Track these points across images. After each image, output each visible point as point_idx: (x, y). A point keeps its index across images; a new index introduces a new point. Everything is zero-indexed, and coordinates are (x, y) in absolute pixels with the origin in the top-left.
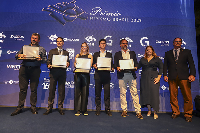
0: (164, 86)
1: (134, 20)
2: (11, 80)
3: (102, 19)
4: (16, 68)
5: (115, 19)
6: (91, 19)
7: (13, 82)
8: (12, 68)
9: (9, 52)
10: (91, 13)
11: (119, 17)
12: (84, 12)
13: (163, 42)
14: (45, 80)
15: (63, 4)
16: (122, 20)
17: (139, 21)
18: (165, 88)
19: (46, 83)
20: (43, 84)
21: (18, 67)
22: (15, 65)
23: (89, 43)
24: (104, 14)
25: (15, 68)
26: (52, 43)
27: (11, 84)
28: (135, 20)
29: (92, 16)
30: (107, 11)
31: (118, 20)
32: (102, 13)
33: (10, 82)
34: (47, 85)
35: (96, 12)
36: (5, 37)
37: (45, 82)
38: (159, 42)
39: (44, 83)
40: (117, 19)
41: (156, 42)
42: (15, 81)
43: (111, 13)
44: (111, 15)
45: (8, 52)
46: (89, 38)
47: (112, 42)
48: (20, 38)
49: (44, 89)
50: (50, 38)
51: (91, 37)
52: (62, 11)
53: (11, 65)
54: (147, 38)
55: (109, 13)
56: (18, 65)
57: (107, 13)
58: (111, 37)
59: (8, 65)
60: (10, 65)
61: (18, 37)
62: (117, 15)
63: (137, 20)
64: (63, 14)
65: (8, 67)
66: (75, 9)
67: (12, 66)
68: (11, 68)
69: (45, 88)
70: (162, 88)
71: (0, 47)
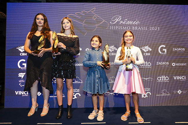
0: (180, 90)
1: (152, 29)
2: (39, 92)
6: (112, 29)
11: (138, 26)
12: (104, 21)
13: (180, 49)
15: (82, 13)
16: (141, 28)
18: (181, 92)
23: (111, 52)
27: (39, 95)
29: (112, 25)
35: (116, 20)
38: (176, 49)
40: (136, 28)
46: (111, 48)
51: (113, 47)
52: (82, 21)
54: (164, 46)
57: (127, 21)
62: (136, 23)
63: (155, 28)
66: (95, 17)
70: (178, 92)
71: (24, 60)
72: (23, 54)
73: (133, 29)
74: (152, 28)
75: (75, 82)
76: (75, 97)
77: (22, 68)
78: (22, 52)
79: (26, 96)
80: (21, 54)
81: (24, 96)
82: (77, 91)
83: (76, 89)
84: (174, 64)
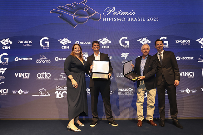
2: (21, 90)
3: (117, 19)
4: (25, 77)
5: (130, 19)
6: (104, 20)
7: (22, 92)
8: (21, 76)
9: (17, 59)
10: (104, 14)
11: (134, 17)
12: (96, 12)
13: (184, 41)
14: (58, 88)
15: (72, 5)
16: (137, 19)
17: (156, 19)
18: (190, 91)
19: (59, 91)
20: (55, 93)
21: (27, 75)
22: (24, 73)
23: (104, 45)
24: (118, 14)
25: (23, 76)
26: (63, 47)
27: (20, 94)
28: (151, 19)
29: (104, 17)
30: (121, 11)
31: (134, 19)
32: (115, 13)
33: (19, 92)
34: (61, 94)
35: (109, 12)
36: (11, 43)
37: (57, 90)
38: (179, 41)
39: (57, 92)
40: (132, 19)
41: (176, 42)
42: (24, 90)
43: (125, 13)
44: (126, 15)
45: (15, 59)
46: (103, 40)
47: (128, 44)
48: (27, 44)
49: (57, 98)
50: (61, 42)
51: (106, 39)
52: (72, 12)
53: (20, 73)
54: (166, 38)
55: (123, 13)
56: (27, 73)
58: (126, 38)
59: (16, 73)
60: (18, 73)
61: (26, 42)
62: (132, 14)
63: (154, 19)
64: (74, 15)
65: (16, 76)
66: (86, 9)
67: (21, 75)
68: (19, 76)
69: (57, 96)
70: (186, 91)
71: (7, 54)
72: (6, 48)
73: (129, 20)
74: (150, 19)
75: (62, 78)
76: (62, 96)
77: (3, 63)
78: (5, 45)
79: (5, 94)
80: (4, 48)
81: (2, 94)
82: (64, 88)
83: (63, 87)
84: (178, 58)
